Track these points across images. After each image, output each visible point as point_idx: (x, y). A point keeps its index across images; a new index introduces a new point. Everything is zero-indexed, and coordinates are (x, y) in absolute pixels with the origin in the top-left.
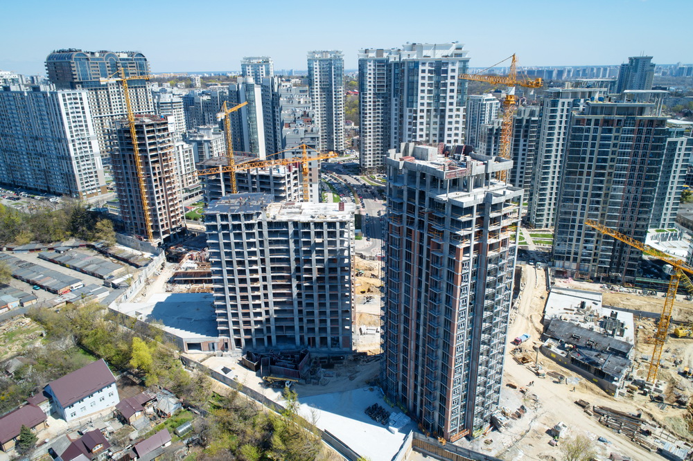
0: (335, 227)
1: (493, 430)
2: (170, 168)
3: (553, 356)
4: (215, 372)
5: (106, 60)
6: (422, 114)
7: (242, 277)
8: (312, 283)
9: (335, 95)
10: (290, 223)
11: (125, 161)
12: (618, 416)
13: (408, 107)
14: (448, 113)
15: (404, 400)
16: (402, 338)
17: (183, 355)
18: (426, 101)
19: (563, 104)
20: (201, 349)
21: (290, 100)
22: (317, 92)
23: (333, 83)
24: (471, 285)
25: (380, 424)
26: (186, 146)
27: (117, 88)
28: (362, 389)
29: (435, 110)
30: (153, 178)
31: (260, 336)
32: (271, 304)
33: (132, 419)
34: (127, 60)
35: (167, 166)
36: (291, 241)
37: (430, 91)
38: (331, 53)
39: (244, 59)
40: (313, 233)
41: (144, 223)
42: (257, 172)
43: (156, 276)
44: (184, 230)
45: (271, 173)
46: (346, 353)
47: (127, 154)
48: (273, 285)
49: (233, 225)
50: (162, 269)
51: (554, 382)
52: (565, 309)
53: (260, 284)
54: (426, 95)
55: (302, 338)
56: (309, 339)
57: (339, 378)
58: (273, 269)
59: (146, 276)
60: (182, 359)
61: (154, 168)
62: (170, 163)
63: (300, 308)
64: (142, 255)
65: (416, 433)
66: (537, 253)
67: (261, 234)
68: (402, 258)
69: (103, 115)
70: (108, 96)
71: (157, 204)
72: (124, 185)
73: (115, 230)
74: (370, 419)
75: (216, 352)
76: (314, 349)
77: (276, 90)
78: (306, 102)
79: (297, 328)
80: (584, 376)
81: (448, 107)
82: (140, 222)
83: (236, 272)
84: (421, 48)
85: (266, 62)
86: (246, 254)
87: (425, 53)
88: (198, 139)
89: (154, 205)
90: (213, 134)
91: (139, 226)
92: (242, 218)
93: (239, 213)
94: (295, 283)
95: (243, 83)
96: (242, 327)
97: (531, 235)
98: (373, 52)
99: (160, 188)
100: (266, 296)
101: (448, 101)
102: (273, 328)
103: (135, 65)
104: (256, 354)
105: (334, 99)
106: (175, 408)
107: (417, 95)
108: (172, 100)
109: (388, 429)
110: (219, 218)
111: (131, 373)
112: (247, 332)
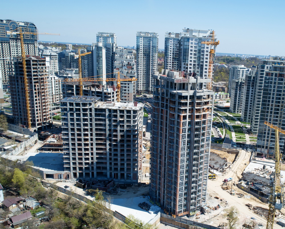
0: (130, 113)
1: (201, 214)
2: (45, 87)
3: (243, 188)
4: (60, 187)
5: (10, 25)
6: (190, 66)
7: (79, 137)
8: (117, 143)
9: (152, 58)
10: (107, 110)
11: (18, 81)
12: (264, 210)
13: (183, 62)
14: (204, 67)
15: (159, 200)
16: (159, 167)
17: (43, 180)
18: (193, 59)
19: (267, 67)
20: (53, 178)
21: (121, 56)
22: (141, 55)
23: (151, 51)
24: (188, 135)
25: (145, 210)
26: (56, 78)
27: (16, 43)
28: (139, 197)
29: (198, 65)
30: (34, 92)
31: (88, 172)
32: (95, 154)
33: (11, 208)
34: (24, 27)
35: (43, 85)
36: (107, 120)
37: (195, 54)
38: (151, 34)
39: (99, 33)
40: (118, 116)
41: (26, 118)
42: (95, 90)
43: (31, 146)
44: (51, 125)
45: (103, 90)
46: (135, 183)
47: (19, 77)
48: (96, 143)
49: (76, 108)
50: (35, 143)
51: (238, 197)
52: (255, 169)
53: (89, 142)
54: (193, 56)
55: (111, 174)
56: (115, 174)
57: (128, 193)
58: (97, 135)
59: (25, 145)
60: (42, 182)
61: (35, 86)
62: (45, 84)
63: (111, 157)
64: (24, 136)
65: (162, 214)
66: (250, 145)
67: (91, 115)
68: (159, 124)
69: (5, 58)
70: (10, 47)
71: (35, 107)
72: (16, 95)
73: (7, 122)
74: (140, 208)
75: (62, 180)
76: (117, 180)
77: (114, 51)
78: (131, 58)
79: (108, 168)
80: (254, 195)
81: (205, 64)
82: (24, 117)
83: (76, 135)
84: (192, 31)
85: (112, 36)
86: (82, 125)
87: (194, 34)
88: (65, 75)
89: (33, 107)
90: (75, 73)
91: (23, 120)
92: (81, 105)
93: (80, 102)
94: (108, 143)
95: (96, 46)
96: (78, 166)
97: (250, 138)
98: (173, 34)
99: (38, 98)
100: (92, 149)
101: (205, 60)
102: (95, 167)
103: (29, 30)
104: (84, 180)
105: (151, 61)
106: (36, 205)
107: (188, 56)
108: (51, 54)
109: (149, 212)
110: (68, 104)
111: (11, 190)
112: (81, 169)
